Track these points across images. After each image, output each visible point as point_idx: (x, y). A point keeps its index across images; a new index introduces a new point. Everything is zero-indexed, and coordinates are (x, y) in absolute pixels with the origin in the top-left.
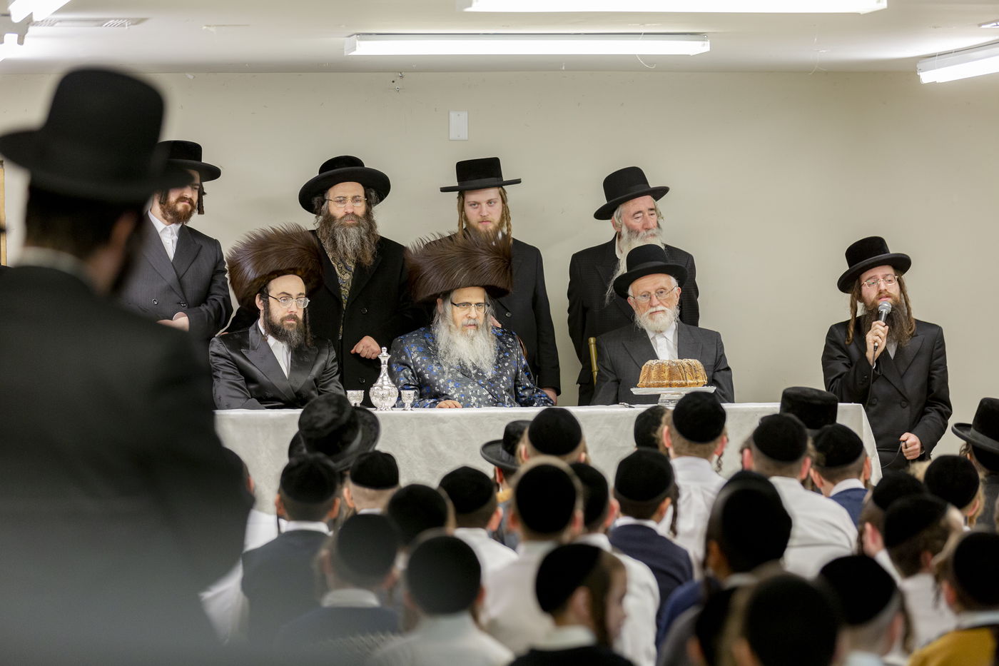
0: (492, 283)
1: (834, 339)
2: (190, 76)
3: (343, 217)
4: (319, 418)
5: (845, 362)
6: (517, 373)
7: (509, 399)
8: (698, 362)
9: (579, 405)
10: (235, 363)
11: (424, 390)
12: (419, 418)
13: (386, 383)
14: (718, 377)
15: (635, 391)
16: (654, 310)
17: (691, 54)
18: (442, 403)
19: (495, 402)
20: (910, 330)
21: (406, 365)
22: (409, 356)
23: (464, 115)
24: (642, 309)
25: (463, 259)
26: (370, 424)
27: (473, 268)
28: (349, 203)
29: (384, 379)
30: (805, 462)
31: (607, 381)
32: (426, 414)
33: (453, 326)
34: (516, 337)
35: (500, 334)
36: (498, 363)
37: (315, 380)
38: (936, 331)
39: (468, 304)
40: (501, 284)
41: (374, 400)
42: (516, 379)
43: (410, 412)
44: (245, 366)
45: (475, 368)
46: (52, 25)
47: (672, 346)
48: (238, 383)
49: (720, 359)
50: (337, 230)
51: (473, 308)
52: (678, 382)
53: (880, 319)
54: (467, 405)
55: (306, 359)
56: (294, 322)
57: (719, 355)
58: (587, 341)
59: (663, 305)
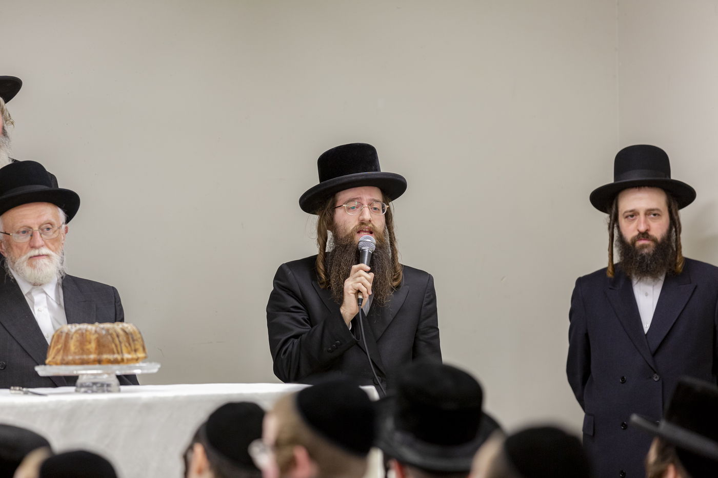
15: (41, 371)
16: (36, 252)
20: (395, 280)
24: (16, 251)
38: (426, 281)
52: (111, 357)
53: (363, 262)
59: (50, 248)
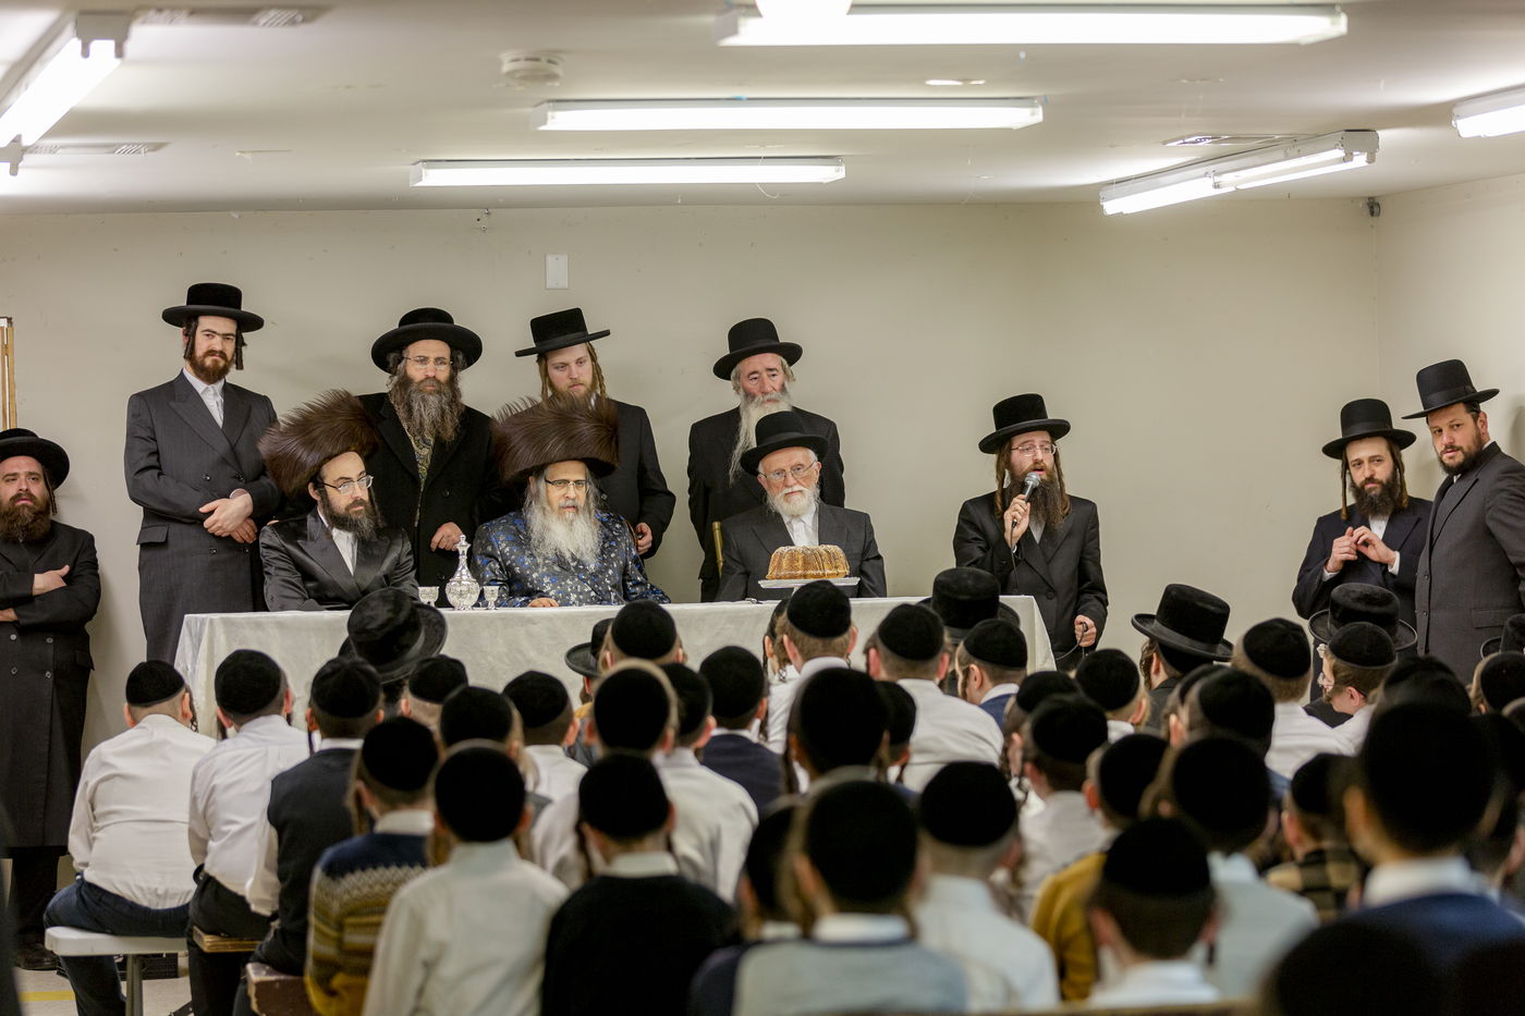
0: (593, 455)
1: (967, 518)
2: (235, 215)
3: (422, 381)
4: (372, 618)
5: (981, 545)
6: (626, 565)
7: (616, 597)
8: (838, 549)
9: (702, 602)
10: (290, 556)
11: (515, 587)
12: (503, 619)
13: (464, 577)
14: (867, 567)
15: (763, 584)
16: (790, 490)
17: (825, 181)
18: (535, 602)
19: (599, 600)
21: (492, 557)
22: (496, 546)
23: (564, 259)
24: (775, 491)
25: (557, 427)
26: (435, 624)
27: (570, 438)
28: (431, 365)
29: (463, 571)
30: (942, 659)
31: (733, 573)
32: (512, 614)
33: (548, 508)
34: (624, 522)
35: (605, 519)
36: (602, 553)
37: (386, 577)
38: (1090, 508)
39: (566, 482)
40: (604, 457)
41: (451, 598)
42: (625, 572)
43: (493, 611)
44: (302, 561)
45: (574, 558)
46: (55, 153)
47: (810, 530)
48: (293, 580)
49: (869, 545)
50: (413, 395)
51: (571, 486)
52: (814, 572)
53: (1024, 494)
54: (565, 603)
55: (376, 552)
56: (361, 508)
57: (868, 541)
58: (711, 526)
59: (801, 484)
